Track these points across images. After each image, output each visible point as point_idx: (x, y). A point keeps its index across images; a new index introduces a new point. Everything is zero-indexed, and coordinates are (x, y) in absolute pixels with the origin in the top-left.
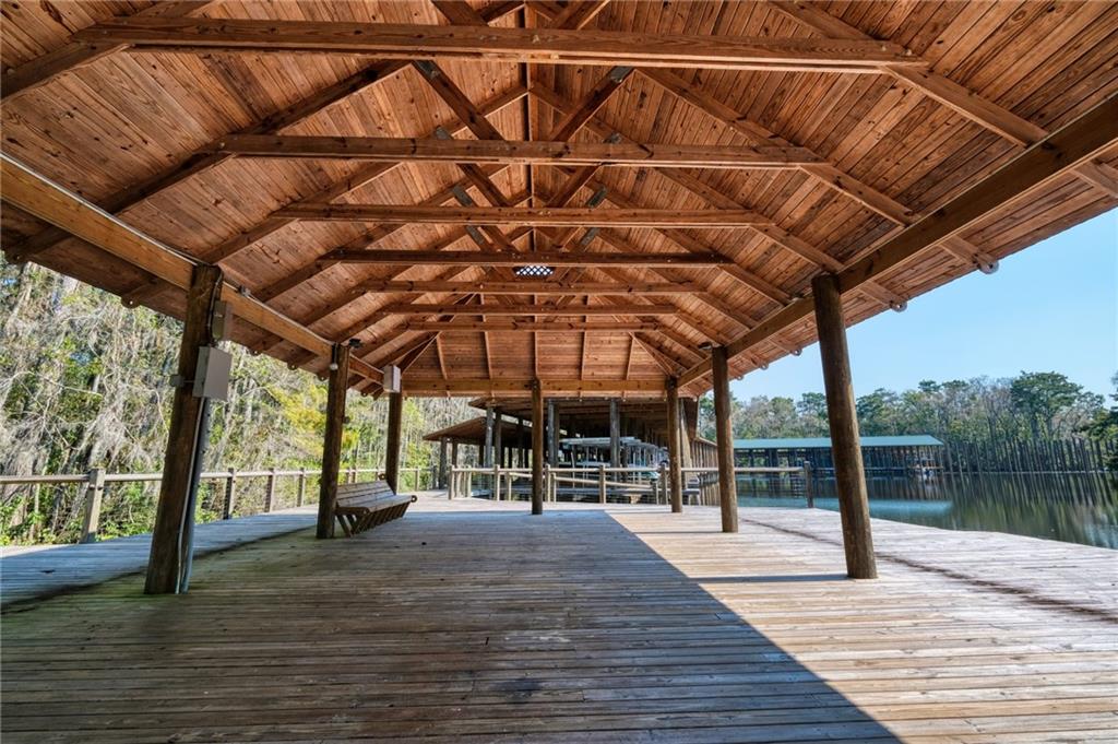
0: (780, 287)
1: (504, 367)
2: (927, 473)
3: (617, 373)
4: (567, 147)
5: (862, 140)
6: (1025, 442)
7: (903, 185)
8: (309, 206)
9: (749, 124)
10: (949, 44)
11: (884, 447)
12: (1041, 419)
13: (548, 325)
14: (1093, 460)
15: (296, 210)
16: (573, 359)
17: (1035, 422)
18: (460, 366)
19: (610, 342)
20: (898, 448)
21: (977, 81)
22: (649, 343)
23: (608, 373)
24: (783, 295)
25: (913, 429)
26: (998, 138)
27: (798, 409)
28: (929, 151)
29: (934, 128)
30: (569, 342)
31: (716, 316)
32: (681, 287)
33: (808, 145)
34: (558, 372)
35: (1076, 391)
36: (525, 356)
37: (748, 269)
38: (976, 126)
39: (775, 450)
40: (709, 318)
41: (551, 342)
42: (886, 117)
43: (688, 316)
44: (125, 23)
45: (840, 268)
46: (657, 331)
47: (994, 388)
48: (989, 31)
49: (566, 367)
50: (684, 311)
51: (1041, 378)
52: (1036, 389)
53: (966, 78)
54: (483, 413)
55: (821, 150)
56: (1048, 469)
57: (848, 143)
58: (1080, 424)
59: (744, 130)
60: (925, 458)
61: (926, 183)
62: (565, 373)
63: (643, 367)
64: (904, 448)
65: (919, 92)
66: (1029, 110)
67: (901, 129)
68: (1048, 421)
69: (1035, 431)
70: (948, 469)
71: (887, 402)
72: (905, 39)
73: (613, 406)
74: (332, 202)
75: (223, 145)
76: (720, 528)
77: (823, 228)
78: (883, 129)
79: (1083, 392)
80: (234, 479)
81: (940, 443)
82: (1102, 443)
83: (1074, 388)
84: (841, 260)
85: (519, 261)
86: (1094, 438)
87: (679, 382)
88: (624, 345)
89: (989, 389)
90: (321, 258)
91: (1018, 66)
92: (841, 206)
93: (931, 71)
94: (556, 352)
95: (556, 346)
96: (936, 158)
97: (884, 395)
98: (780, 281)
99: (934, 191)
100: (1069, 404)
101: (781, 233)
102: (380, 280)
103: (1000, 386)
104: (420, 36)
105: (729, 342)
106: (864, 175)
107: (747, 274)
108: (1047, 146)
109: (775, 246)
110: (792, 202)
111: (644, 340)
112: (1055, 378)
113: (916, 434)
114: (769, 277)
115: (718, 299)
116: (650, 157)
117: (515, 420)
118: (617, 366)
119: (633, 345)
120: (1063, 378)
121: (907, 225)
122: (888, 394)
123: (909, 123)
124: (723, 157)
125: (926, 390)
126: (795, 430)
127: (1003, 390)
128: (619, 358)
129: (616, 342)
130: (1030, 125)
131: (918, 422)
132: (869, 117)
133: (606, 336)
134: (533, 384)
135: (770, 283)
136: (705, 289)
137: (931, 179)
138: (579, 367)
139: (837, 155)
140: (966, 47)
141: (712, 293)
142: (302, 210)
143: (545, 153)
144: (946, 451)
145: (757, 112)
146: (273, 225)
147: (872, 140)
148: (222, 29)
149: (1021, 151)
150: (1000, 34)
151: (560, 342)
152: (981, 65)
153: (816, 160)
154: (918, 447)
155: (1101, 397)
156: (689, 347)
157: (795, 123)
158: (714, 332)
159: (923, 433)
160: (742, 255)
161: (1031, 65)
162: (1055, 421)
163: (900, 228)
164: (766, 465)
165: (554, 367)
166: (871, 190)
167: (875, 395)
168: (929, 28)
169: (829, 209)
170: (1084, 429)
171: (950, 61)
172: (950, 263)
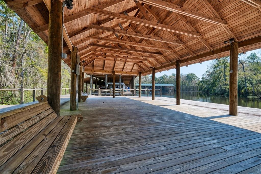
0: (169, 60)
1: (107, 68)
2: (171, 91)
3: (130, 70)
4: (150, 37)
5: (190, 43)
6: (187, 86)
7: (194, 50)
8: (95, 36)
9: (175, 36)
10: (206, 36)
11: (165, 86)
12: (190, 82)
13: (121, 60)
14: (196, 89)
15: (92, 37)
16: (122, 67)
17: (189, 82)
18: (98, 67)
19: (130, 64)
20: (167, 86)
21: (207, 41)
22: (138, 65)
23: (128, 70)
24: (169, 61)
25: (170, 83)
26: (207, 48)
27: (150, 78)
28: (199, 47)
29: (200, 45)
30: (122, 63)
31: (155, 62)
32: (151, 57)
33: (183, 41)
34: (118, 69)
35: (196, 77)
36: (112, 66)
37: (165, 56)
38: (205, 46)
39: (145, 86)
40: (153, 63)
41: (119, 63)
42: (195, 41)
43: (149, 62)
44: (94, 9)
45: (181, 59)
46: (141, 63)
47: (184, 76)
48: (210, 36)
49: (120, 68)
50: (149, 61)
51: (191, 74)
52: (190, 76)
53: (206, 40)
54: (90, 76)
55: (184, 43)
56: (190, 91)
57: (188, 43)
58: (196, 83)
59: (174, 37)
60: (171, 88)
61: (197, 51)
62: (120, 70)
63: (135, 70)
64: (168, 86)
65: (200, 40)
66: (211, 46)
67: (196, 43)
68: (191, 82)
69: (189, 84)
70: (175, 90)
71: (166, 77)
72: (201, 33)
73: (120, 76)
74: (99, 36)
75: (91, 26)
76: (152, 99)
77: (180, 53)
78: (194, 43)
79: (197, 77)
80: (43, 90)
81: (174, 85)
82: (198, 86)
83: (196, 76)
84: (181, 58)
85: (128, 50)
86: (197, 85)
87: (142, 73)
88: (133, 65)
89: (183, 76)
90: (88, 45)
91: (212, 41)
92: (184, 51)
93: (202, 38)
94: (119, 65)
95: (119, 64)
96: (199, 48)
97: (165, 76)
98: (169, 59)
99: (198, 52)
100: (195, 79)
101: (173, 52)
102: (94, 49)
103: (185, 75)
104: (142, 21)
105: (156, 67)
106: (189, 48)
107: (164, 57)
108: (212, 51)
109: (171, 54)
110: (177, 48)
111: (137, 65)
112: (194, 74)
113: (170, 84)
114: (168, 58)
115: (157, 60)
116: (162, 40)
117: (95, 78)
118: (130, 69)
119: (135, 65)
120: (195, 74)
121: (193, 56)
122: (166, 76)
123: (197, 43)
124: (172, 42)
125: (173, 75)
126: (149, 82)
127: (185, 76)
128: (131, 67)
129: (131, 64)
130: (211, 48)
131: (171, 81)
132: (192, 41)
133: (129, 63)
134: (113, 72)
135: (168, 59)
136: (155, 58)
137: (197, 50)
138: (123, 69)
139: (186, 44)
140: (207, 37)
141: (156, 59)
142: (93, 37)
143: (147, 37)
144: (175, 87)
145: (177, 35)
146: (87, 39)
147: (192, 44)
148: (111, 14)
149: (209, 50)
150: (211, 37)
151: (120, 64)
152: (208, 39)
153: (183, 44)
154: (170, 86)
155: (199, 78)
156: (147, 67)
157: (182, 38)
158: (153, 65)
159: (171, 84)
160: (165, 54)
161: (213, 41)
162: (192, 82)
163: (191, 56)
164: (143, 89)
165: (118, 68)
166: (189, 50)
167: (164, 76)
168: (204, 33)
169: (182, 51)
170: (196, 84)
171: (205, 38)
172: (196, 61)
